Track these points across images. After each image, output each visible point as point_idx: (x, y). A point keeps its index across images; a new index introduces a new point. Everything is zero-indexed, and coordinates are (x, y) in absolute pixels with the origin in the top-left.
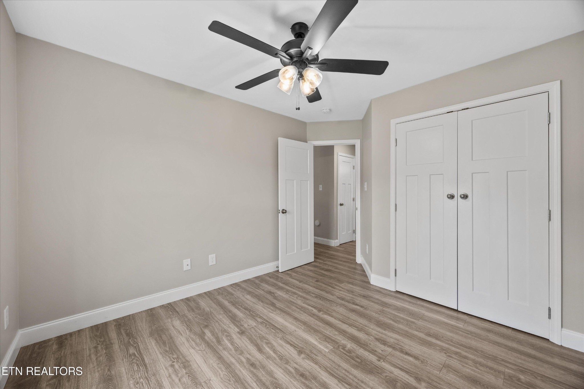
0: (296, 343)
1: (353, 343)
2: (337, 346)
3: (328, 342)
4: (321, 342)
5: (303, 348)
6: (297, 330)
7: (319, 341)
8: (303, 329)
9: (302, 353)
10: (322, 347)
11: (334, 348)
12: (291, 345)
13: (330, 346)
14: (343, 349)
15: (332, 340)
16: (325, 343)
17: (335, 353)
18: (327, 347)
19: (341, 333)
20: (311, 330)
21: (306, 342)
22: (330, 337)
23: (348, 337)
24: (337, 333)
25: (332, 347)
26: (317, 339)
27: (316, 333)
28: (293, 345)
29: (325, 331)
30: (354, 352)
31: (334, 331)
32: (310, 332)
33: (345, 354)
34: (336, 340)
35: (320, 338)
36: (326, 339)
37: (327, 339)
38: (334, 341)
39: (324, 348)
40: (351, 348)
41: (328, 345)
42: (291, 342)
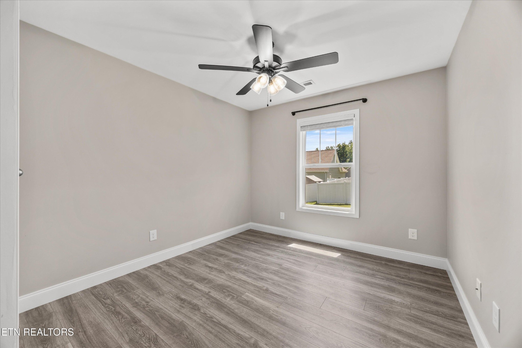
0: (273, 296)
1: (223, 302)
2: (238, 298)
3: (245, 300)
4: (252, 299)
5: (266, 293)
6: (277, 309)
7: (253, 301)
8: (270, 311)
9: (266, 290)
10: (250, 295)
11: (241, 296)
12: (276, 294)
13: (244, 297)
14: (233, 297)
15: (242, 303)
16: (248, 299)
17: (241, 293)
18: (247, 296)
19: (232, 312)
20: (262, 310)
21: (264, 298)
22: (244, 306)
23: (226, 308)
24: (236, 311)
25: (242, 296)
26: (255, 302)
27: (257, 308)
28: (274, 294)
29: (248, 311)
30: (226, 295)
31: (239, 312)
32: (263, 308)
33: (233, 293)
34: (238, 303)
35: (253, 303)
36: (248, 303)
37: (246, 303)
38: (240, 302)
39: (249, 296)
40: (226, 298)
41: (246, 298)
42: (278, 296)
